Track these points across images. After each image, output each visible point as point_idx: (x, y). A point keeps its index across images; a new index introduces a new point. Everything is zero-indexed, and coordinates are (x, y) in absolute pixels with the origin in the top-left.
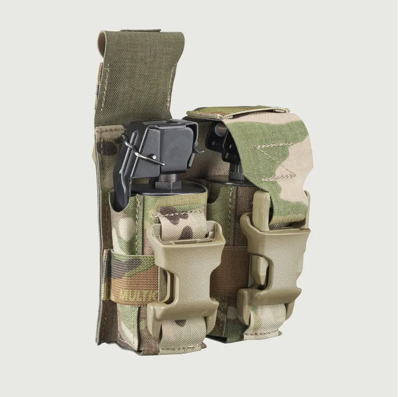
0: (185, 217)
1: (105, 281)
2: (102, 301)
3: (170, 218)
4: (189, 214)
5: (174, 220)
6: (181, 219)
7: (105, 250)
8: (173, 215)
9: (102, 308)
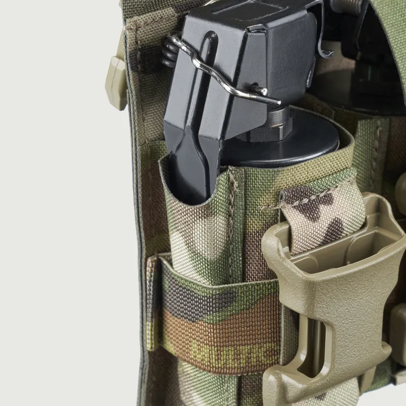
0: (328, 200)
1: (152, 317)
2: (146, 353)
3: (303, 209)
4: (335, 193)
5: (310, 211)
6: (322, 208)
7: (149, 260)
8: (306, 201)
9: (147, 363)
